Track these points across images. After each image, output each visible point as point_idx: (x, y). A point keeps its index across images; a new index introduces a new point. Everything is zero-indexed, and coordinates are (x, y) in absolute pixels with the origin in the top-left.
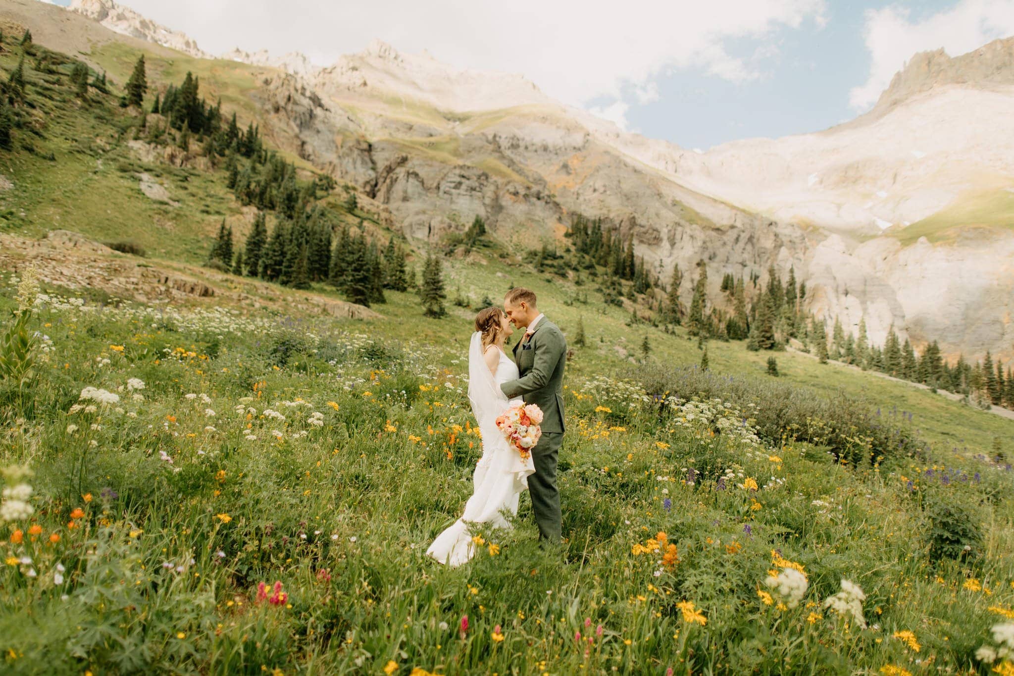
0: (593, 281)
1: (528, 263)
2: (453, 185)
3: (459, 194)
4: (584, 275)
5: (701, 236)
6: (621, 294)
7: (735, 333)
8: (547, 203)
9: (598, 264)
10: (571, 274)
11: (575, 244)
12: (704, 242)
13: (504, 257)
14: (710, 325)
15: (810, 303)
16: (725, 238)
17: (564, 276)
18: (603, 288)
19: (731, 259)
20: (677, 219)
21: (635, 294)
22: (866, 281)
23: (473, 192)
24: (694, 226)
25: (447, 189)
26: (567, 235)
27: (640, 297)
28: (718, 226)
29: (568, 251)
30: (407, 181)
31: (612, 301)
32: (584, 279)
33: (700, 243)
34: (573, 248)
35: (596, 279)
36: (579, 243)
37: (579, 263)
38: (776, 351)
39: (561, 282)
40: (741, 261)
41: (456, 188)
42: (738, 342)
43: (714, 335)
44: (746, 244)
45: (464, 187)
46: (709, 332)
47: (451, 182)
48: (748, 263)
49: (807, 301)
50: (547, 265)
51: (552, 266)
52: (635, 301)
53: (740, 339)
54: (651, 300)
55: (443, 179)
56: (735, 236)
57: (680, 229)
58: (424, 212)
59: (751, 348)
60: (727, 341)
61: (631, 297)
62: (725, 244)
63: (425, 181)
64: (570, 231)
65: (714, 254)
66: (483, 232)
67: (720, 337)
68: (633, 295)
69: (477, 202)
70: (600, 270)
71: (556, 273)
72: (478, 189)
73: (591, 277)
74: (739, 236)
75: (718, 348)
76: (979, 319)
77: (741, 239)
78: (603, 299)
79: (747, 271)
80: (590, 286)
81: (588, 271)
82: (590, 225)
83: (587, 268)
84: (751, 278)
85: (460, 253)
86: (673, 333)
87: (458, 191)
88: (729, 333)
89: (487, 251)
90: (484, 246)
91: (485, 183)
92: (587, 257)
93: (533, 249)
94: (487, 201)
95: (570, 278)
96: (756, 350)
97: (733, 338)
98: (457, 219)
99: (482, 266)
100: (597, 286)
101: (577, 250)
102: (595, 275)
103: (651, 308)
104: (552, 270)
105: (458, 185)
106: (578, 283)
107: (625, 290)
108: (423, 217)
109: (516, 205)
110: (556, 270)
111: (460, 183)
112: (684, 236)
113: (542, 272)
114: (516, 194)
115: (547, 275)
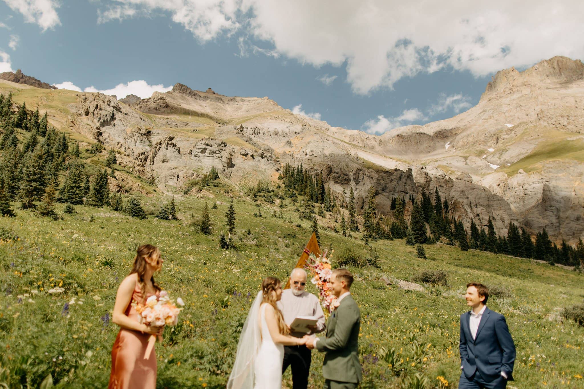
0: (294, 205)
1: (247, 196)
2: (200, 150)
3: (204, 156)
4: (287, 201)
5: (375, 175)
6: (313, 212)
7: (398, 234)
8: (268, 160)
9: (300, 194)
10: (278, 201)
11: (284, 183)
12: (378, 180)
13: (228, 193)
14: (379, 229)
15: (452, 213)
16: (393, 177)
17: (272, 202)
18: (300, 209)
19: (397, 189)
20: (360, 167)
21: (325, 212)
22: (489, 198)
23: (214, 154)
24: (370, 170)
25: (197, 153)
26: (280, 178)
27: (328, 214)
28: (387, 170)
29: (279, 187)
30: (167, 149)
31: (305, 217)
32: (287, 204)
33: (375, 181)
34: (283, 186)
35: (296, 204)
36: (287, 182)
37: (285, 194)
38: (428, 244)
39: (269, 206)
40: (404, 190)
41: (202, 152)
42: (400, 240)
43: (382, 236)
44: (406, 180)
45: (208, 151)
46: (378, 234)
47: (199, 149)
48: (408, 191)
49: (450, 211)
50: (260, 196)
51: (264, 196)
52: (324, 217)
53: (402, 238)
54: (336, 215)
55: (194, 147)
56: (399, 175)
57: (361, 172)
58: (176, 168)
59: (409, 243)
60: (392, 239)
61: (321, 214)
62: (392, 180)
63: (181, 150)
64: (282, 175)
65: (385, 187)
66: (216, 177)
67: (386, 237)
68: (322, 213)
69: (217, 160)
70: (300, 198)
71: (266, 201)
72: (217, 152)
73: (292, 203)
74: (402, 175)
75: (383, 244)
76: (567, 218)
77: (402, 177)
78: (298, 216)
79: (408, 195)
80: (291, 208)
81: (291, 199)
82: (296, 171)
83: (291, 197)
84: (410, 199)
85: (194, 191)
86: (350, 236)
87: (204, 154)
88: (393, 234)
89: (216, 189)
90: (215, 186)
91: (224, 148)
92: (291, 190)
93: (252, 187)
94: (225, 159)
95: (277, 204)
96: (413, 244)
97: (395, 238)
98: (200, 171)
99: (209, 198)
100: (295, 208)
101: (285, 187)
102: (296, 201)
103: (336, 221)
104: (263, 199)
105: (204, 151)
106: (281, 206)
107: (316, 210)
108: (174, 171)
109: (246, 162)
110: (266, 199)
111: (205, 149)
112: (365, 176)
113: (256, 200)
114: (246, 155)
115: (259, 202)
